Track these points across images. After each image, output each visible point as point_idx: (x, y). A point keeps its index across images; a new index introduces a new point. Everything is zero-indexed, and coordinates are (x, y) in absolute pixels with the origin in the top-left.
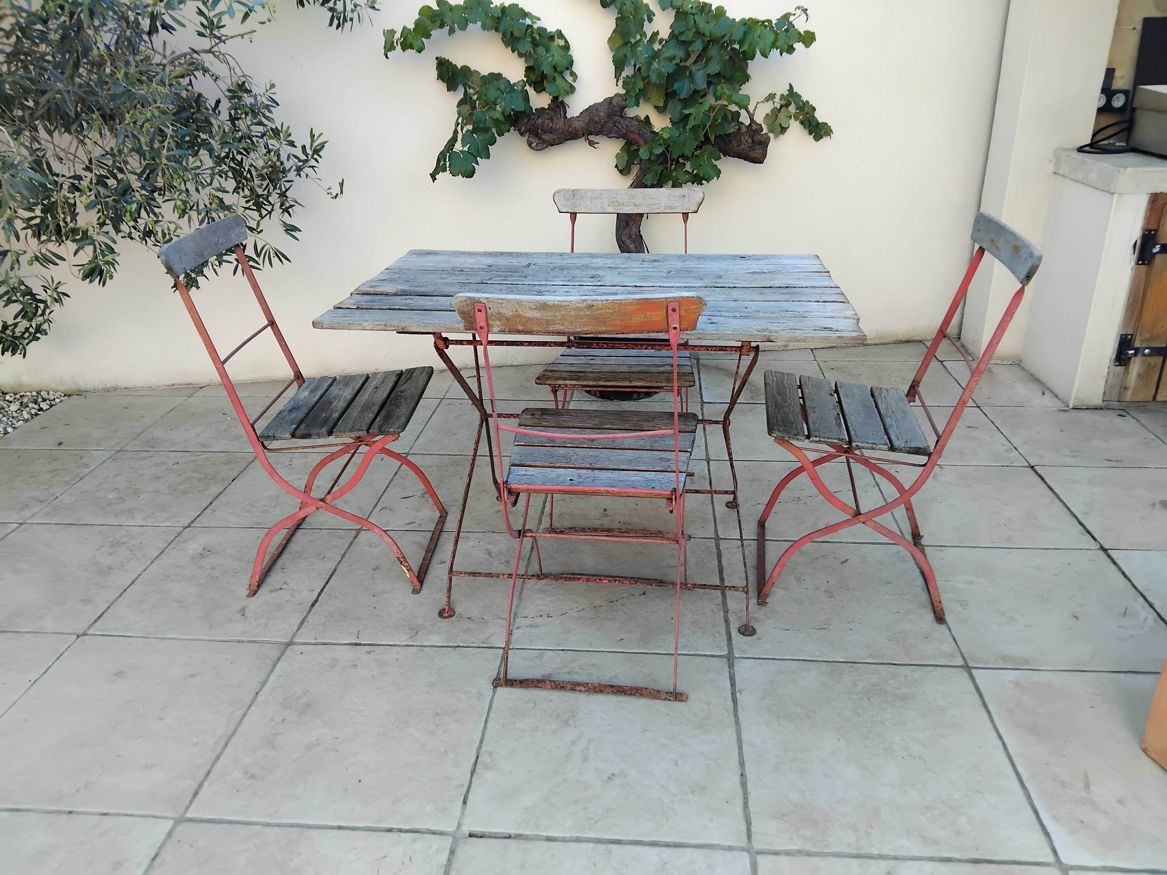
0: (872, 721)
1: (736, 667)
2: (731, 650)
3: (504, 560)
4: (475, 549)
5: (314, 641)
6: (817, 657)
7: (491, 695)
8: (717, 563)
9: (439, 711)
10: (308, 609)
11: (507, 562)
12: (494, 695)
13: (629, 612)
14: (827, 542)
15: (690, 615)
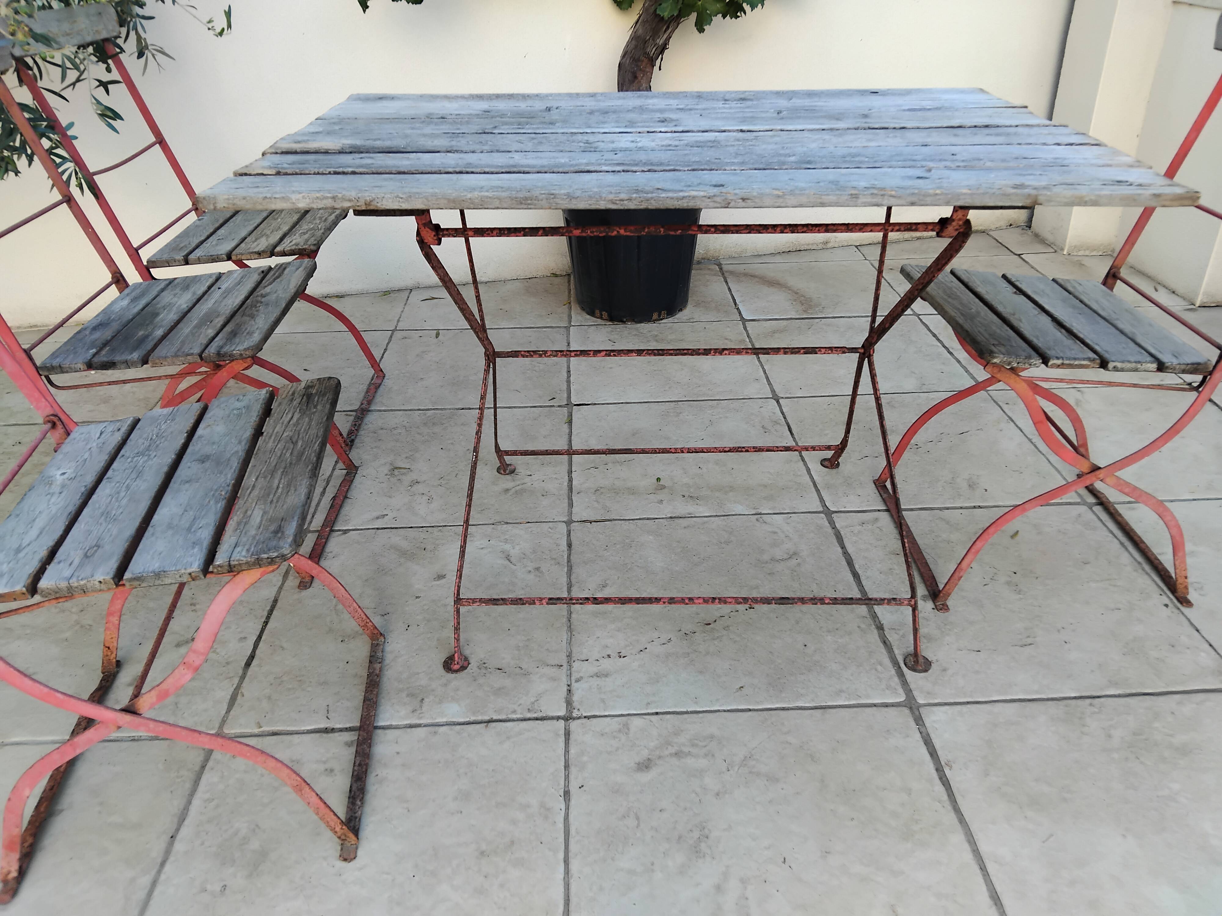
0: (1158, 797)
1: (928, 722)
2: (908, 692)
3: (531, 566)
4: (485, 551)
5: (256, 731)
6: (1037, 692)
7: (563, 807)
8: (839, 549)
9: (484, 847)
10: (240, 672)
11: (538, 569)
12: (567, 808)
13: (738, 639)
14: (980, 507)
15: (829, 638)
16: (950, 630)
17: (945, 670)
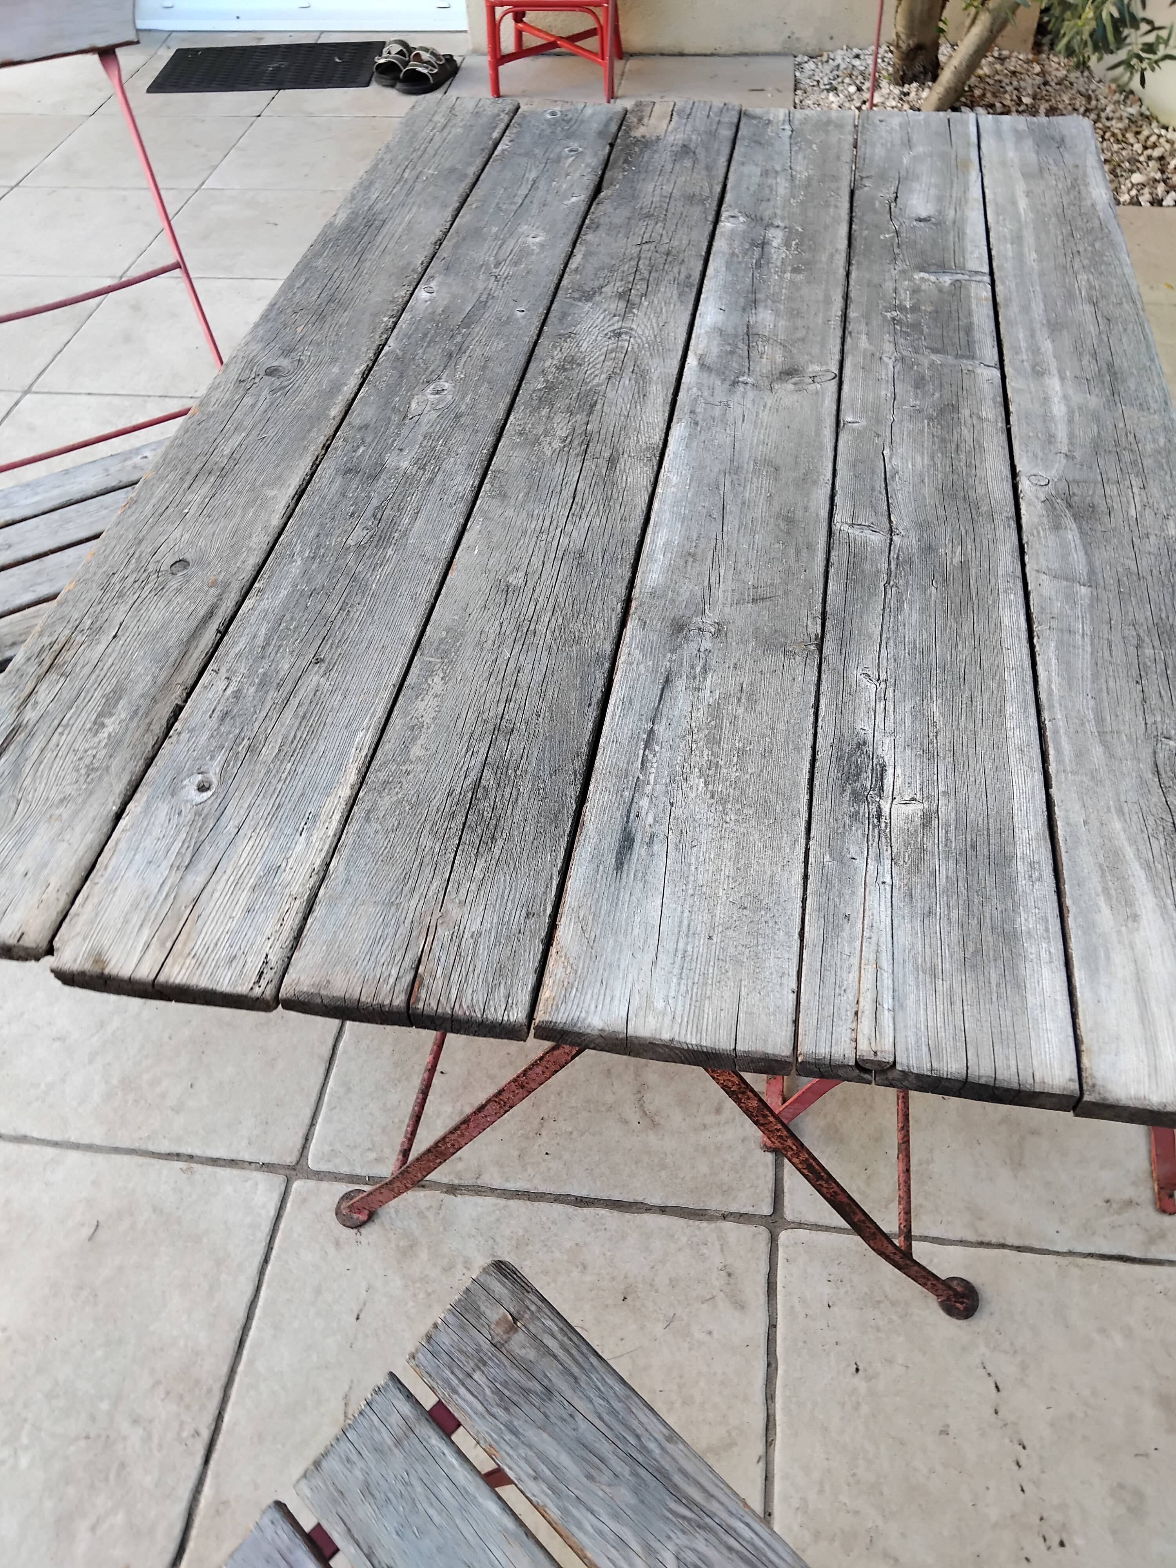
0: (25, 1420)
1: (259, 1176)
2: (319, 1176)
8: (656, 1200)
16: (415, 1295)
17: (337, 1244)
